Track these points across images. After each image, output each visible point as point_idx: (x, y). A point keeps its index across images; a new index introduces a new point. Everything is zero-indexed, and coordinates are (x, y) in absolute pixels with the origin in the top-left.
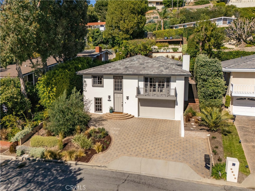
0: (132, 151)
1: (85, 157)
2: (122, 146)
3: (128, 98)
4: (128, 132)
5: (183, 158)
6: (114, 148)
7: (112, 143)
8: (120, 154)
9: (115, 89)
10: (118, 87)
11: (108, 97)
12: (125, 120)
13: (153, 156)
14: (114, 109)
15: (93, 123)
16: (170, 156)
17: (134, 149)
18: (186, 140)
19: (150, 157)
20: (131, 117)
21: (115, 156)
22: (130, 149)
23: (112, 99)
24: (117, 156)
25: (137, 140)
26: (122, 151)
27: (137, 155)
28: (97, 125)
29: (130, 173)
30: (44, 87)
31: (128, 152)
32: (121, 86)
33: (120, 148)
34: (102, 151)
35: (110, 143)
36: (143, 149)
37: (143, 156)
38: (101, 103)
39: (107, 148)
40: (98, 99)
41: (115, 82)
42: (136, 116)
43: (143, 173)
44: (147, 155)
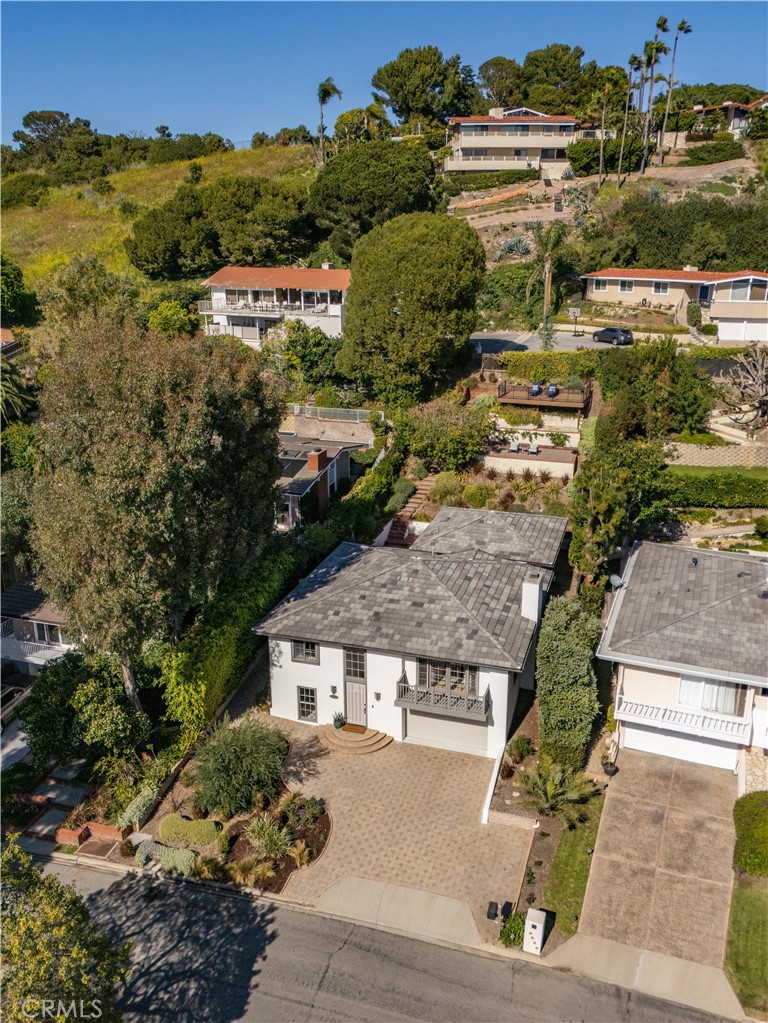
0: (370, 862)
1: (274, 877)
2: (351, 847)
3: (378, 696)
4: (368, 802)
5: (467, 887)
6: (335, 853)
7: (331, 838)
8: (343, 870)
9: (348, 673)
10: (355, 669)
11: (330, 689)
12: (368, 758)
13: (409, 878)
14: (346, 718)
15: (294, 765)
16: (442, 881)
17: (375, 856)
18: (490, 834)
19: (403, 884)
20: (383, 742)
21: (333, 877)
22: (366, 856)
23: (340, 693)
24: (337, 876)
25: (385, 829)
26: (350, 863)
27: (377, 875)
28: (303, 775)
29: (357, 923)
30: (178, 684)
31: (361, 866)
32: (362, 666)
33: (345, 853)
34: (309, 862)
35: (326, 839)
36: (393, 859)
37: (389, 878)
38: (313, 700)
39: (319, 852)
40: (307, 690)
41: (348, 657)
42: (398, 738)
43: (381, 925)
44: (397, 875)
